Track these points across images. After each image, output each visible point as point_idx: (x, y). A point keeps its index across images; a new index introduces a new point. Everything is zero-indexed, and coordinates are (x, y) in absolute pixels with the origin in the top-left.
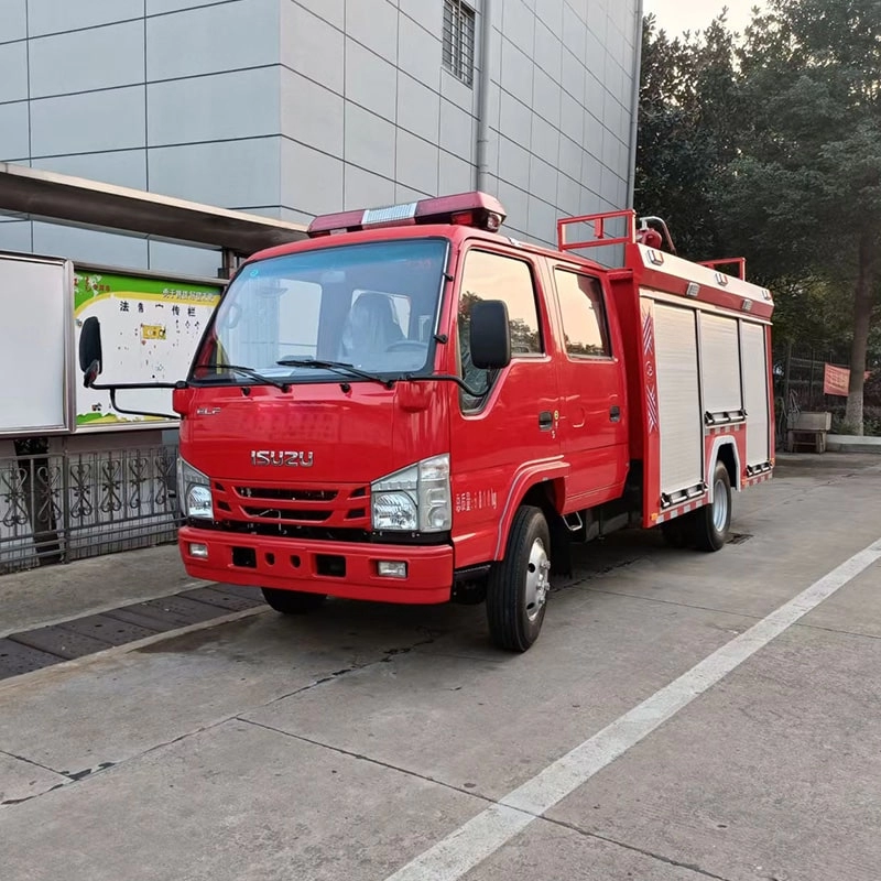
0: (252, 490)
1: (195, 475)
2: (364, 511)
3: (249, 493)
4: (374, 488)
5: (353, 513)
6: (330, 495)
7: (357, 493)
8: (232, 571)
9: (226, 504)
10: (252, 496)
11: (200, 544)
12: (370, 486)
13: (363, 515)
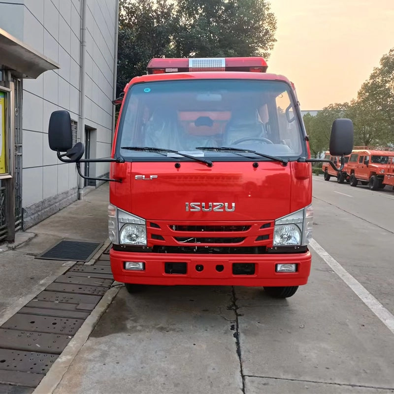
0: (176, 226)
1: (133, 218)
2: (270, 236)
3: (174, 228)
4: (277, 223)
5: (262, 237)
6: (247, 227)
7: (264, 226)
8: (164, 277)
9: (161, 236)
10: (176, 230)
11: (134, 262)
12: (275, 222)
13: (268, 239)
